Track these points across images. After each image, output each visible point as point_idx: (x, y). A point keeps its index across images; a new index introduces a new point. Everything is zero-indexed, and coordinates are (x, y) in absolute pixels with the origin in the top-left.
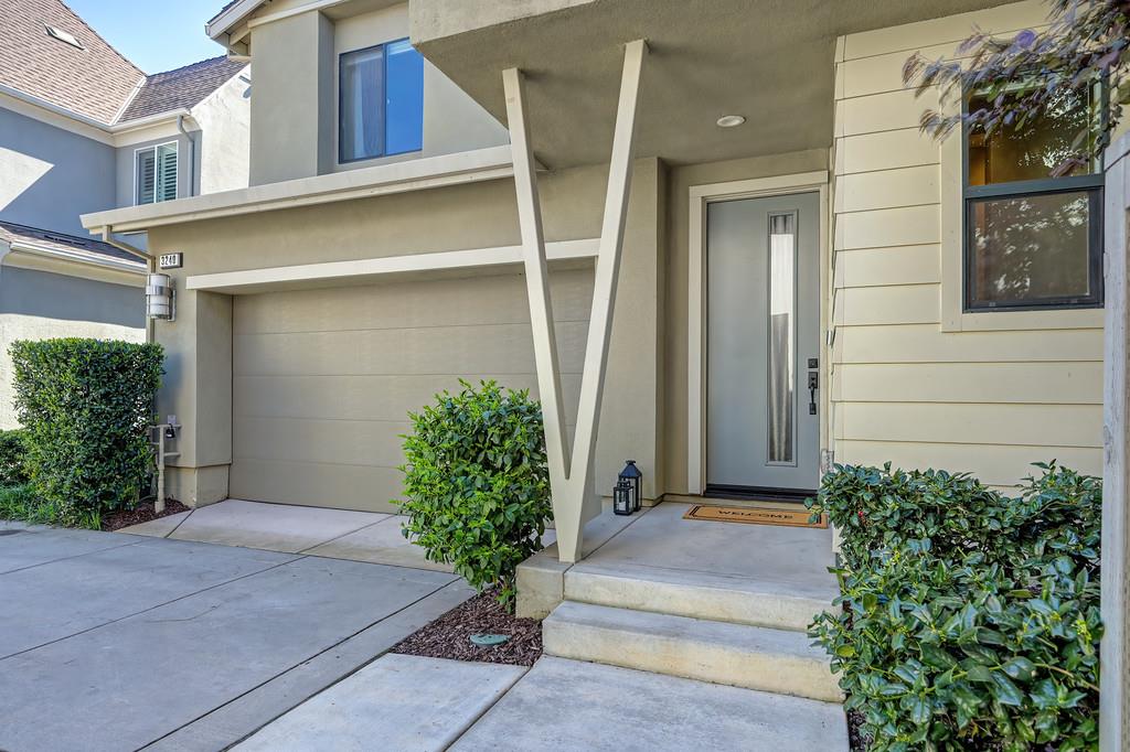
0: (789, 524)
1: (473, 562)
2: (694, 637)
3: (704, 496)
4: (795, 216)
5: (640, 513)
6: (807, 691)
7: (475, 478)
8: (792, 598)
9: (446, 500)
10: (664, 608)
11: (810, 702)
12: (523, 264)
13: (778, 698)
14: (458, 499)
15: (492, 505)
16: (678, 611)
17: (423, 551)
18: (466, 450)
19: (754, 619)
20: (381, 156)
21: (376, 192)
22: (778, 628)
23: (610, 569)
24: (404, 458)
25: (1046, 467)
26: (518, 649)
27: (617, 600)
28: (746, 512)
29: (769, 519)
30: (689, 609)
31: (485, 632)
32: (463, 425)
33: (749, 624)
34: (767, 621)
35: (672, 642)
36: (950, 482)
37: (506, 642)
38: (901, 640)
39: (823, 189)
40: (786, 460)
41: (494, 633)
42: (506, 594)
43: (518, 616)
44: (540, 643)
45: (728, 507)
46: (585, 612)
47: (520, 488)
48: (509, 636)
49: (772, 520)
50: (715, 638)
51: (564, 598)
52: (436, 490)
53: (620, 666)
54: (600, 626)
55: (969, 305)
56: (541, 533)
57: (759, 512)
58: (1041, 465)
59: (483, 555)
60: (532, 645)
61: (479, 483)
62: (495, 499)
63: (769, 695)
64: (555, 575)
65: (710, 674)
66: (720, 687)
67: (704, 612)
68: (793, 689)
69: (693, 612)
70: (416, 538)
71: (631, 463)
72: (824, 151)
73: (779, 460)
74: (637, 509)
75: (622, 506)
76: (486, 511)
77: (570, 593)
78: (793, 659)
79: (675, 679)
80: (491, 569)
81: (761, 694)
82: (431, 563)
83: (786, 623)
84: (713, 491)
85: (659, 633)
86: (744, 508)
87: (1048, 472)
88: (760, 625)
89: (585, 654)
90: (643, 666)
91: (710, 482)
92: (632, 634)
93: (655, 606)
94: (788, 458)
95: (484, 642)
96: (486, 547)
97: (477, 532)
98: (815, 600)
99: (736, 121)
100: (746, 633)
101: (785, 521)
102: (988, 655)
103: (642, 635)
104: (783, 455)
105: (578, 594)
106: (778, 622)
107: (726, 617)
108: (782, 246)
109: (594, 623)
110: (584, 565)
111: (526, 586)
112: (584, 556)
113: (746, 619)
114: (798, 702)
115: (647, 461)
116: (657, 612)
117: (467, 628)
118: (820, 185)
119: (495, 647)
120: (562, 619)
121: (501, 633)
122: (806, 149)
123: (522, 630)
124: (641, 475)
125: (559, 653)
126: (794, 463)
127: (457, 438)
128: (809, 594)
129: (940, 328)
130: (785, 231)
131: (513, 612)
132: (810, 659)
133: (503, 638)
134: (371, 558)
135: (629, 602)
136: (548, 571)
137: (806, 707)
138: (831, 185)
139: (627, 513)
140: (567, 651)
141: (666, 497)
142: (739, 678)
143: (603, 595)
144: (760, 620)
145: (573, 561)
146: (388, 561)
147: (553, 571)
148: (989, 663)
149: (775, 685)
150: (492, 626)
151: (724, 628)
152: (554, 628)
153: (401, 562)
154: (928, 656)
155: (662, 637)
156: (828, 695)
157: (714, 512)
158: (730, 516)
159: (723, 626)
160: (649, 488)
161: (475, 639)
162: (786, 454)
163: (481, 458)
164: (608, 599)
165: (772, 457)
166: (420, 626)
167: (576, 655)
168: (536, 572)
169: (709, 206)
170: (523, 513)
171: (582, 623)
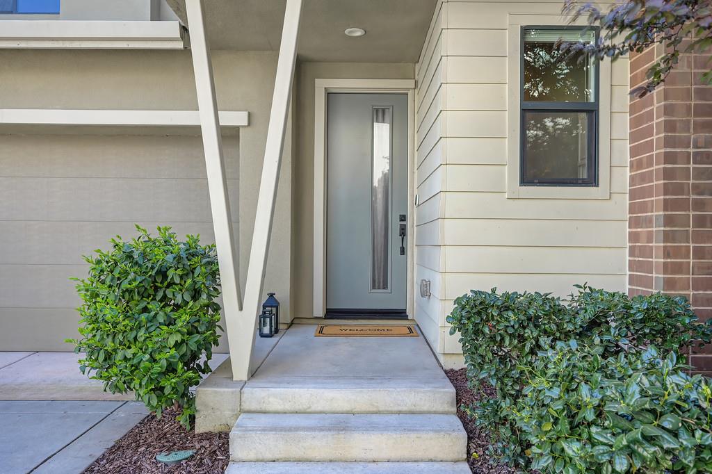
0: (392, 335)
1: (159, 390)
2: (357, 428)
3: (325, 319)
4: (391, 110)
5: (279, 334)
6: (441, 456)
7: (156, 314)
8: (422, 390)
9: (131, 336)
10: (327, 408)
11: (444, 464)
12: (199, 128)
13: (422, 465)
14: (142, 334)
15: (178, 338)
16: (339, 409)
17: (101, 384)
18: (146, 289)
19: (396, 409)
20: (11, 12)
21: (23, 45)
22: (412, 413)
23: (281, 383)
24: (80, 300)
25: (581, 287)
26: (207, 461)
27: (288, 407)
28: (359, 328)
29: (378, 332)
30: (347, 407)
31: (170, 450)
32: (140, 266)
33: (391, 413)
34: (405, 409)
35: (342, 435)
36: (546, 299)
37: (192, 456)
38: (592, 413)
39: (410, 93)
40: (384, 288)
41: (178, 450)
42: (187, 413)
43: (197, 431)
44: (226, 452)
45: (345, 325)
46: (263, 420)
47: (199, 321)
48: (195, 451)
49: (380, 333)
50: (371, 428)
51: (241, 411)
52: (120, 327)
53: (299, 461)
54: (281, 431)
55: (525, 181)
56: (209, 357)
57: (368, 328)
58: (577, 286)
59: (168, 383)
60: (217, 455)
61: (161, 318)
62: (179, 331)
63: (416, 464)
64: (233, 393)
65: (370, 456)
66: (380, 464)
67: (358, 409)
68: (432, 456)
69: (348, 409)
70: (94, 373)
71: (272, 295)
72: (411, 65)
73: (379, 289)
74: (277, 331)
75: (266, 330)
76: (172, 342)
77: (246, 406)
78: (431, 434)
79: (345, 464)
80: (174, 394)
81: (410, 464)
82: (110, 395)
83: (418, 409)
84: (332, 314)
85: (330, 430)
86: (356, 325)
87: (582, 290)
88: (399, 413)
89: (269, 456)
90: (318, 458)
91: (328, 307)
92: (309, 433)
93: (319, 408)
94: (385, 287)
95: (173, 460)
96: (172, 375)
97: (164, 363)
98: (438, 390)
99: (358, 33)
100: (393, 419)
101: (388, 334)
102: (647, 416)
103: (317, 433)
104: (382, 284)
105: (254, 407)
106: (413, 408)
107: (375, 409)
108: (382, 132)
109: (275, 429)
110: (254, 382)
111: (206, 406)
112: (253, 374)
113: (390, 409)
114: (437, 465)
115: (283, 293)
116: (321, 412)
117: (151, 449)
118: (409, 89)
119: (183, 462)
120: (246, 430)
121: (186, 448)
122: (400, 62)
123: (206, 443)
124: (279, 303)
125: (244, 458)
126: (389, 290)
127: (139, 279)
128: (431, 385)
129: (506, 195)
130: (383, 121)
131: (193, 428)
132: (443, 433)
133: (189, 453)
134: (22, 396)
135: (298, 407)
136: (226, 390)
137: (443, 468)
138: (417, 91)
139: (270, 336)
140: (252, 456)
141: (295, 321)
142: (393, 455)
143: (275, 405)
144: (400, 408)
145: (245, 378)
146: (42, 396)
147: (230, 390)
148: (650, 422)
149: (420, 455)
150: (175, 444)
151: (375, 418)
152: (240, 437)
153: (57, 396)
154: (616, 422)
155: (332, 433)
156: (455, 456)
157: (336, 330)
158: (348, 332)
159: (374, 416)
160: (285, 315)
161: (162, 458)
162: (384, 285)
163: (160, 295)
164: (279, 407)
165: (374, 287)
166: (99, 454)
167: (260, 457)
168: (216, 392)
169: (329, 95)
170: (202, 342)
171: (264, 430)
